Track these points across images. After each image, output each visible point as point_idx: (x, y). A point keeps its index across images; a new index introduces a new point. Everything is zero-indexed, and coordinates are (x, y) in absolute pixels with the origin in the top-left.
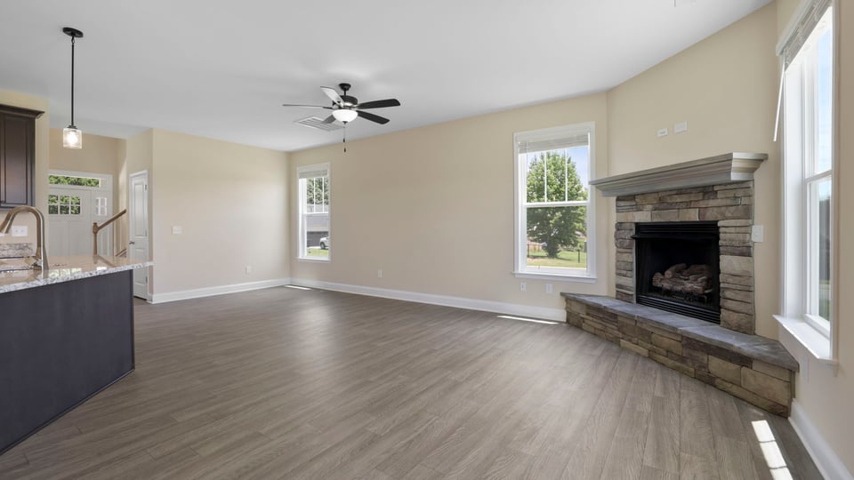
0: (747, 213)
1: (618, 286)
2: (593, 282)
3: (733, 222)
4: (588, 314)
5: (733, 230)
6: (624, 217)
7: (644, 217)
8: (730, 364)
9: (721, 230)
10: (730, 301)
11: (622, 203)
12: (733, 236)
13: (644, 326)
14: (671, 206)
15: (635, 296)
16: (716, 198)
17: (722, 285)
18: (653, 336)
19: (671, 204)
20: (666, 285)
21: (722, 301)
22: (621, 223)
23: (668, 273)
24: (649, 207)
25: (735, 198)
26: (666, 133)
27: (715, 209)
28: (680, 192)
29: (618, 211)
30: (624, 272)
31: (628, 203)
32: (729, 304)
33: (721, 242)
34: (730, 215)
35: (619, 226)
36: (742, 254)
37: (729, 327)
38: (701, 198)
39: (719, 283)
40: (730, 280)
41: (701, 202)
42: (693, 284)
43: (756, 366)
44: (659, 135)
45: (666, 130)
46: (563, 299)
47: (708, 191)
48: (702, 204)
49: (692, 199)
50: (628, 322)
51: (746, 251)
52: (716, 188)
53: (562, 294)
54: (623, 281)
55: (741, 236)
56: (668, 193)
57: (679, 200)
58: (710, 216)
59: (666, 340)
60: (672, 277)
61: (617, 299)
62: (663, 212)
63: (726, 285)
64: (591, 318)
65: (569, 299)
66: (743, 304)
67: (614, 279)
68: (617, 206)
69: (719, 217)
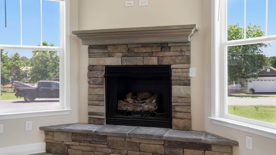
0: (188, 60)
1: (90, 114)
2: (68, 113)
3: (180, 66)
4: (73, 141)
5: (180, 70)
6: (95, 61)
7: (115, 61)
8: (197, 151)
9: (173, 70)
10: (178, 113)
11: (95, 51)
12: (180, 74)
13: (133, 140)
14: (137, 55)
15: (105, 120)
16: (169, 51)
17: (173, 104)
18: (141, 145)
19: (137, 53)
20: (130, 108)
21: (173, 113)
22: (93, 66)
23: (130, 100)
24: (121, 54)
25: (181, 51)
26: (132, 5)
27: (169, 58)
28: (144, 45)
29: (90, 57)
30: (97, 103)
31: (101, 51)
32: (178, 115)
33: (173, 78)
34: (178, 61)
35: (91, 68)
36: (185, 85)
37: (179, 129)
38: (160, 50)
39: (171, 103)
40: (179, 100)
41: (160, 53)
42: (149, 105)
43: (214, 148)
44: (127, 5)
45: (132, 2)
46: (43, 132)
47: (164, 46)
48: (161, 54)
49: (154, 51)
50: (118, 139)
51: (187, 83)
52: (169, 45)
53: (41, 128)
54: (95, 109)
55: (185, 74)
56: (135, 46)
57: (144, 51)
58: (165, 62)
59: (153, 146)
60: (133, 103)
61: (89, 123)
62: (131, 58)
63: (176, 104)
64: (78, 144)
65: (48, 131)
66: (186, 114)
67: (86, 109)
68: (89, 53)
69: (171, 63)
